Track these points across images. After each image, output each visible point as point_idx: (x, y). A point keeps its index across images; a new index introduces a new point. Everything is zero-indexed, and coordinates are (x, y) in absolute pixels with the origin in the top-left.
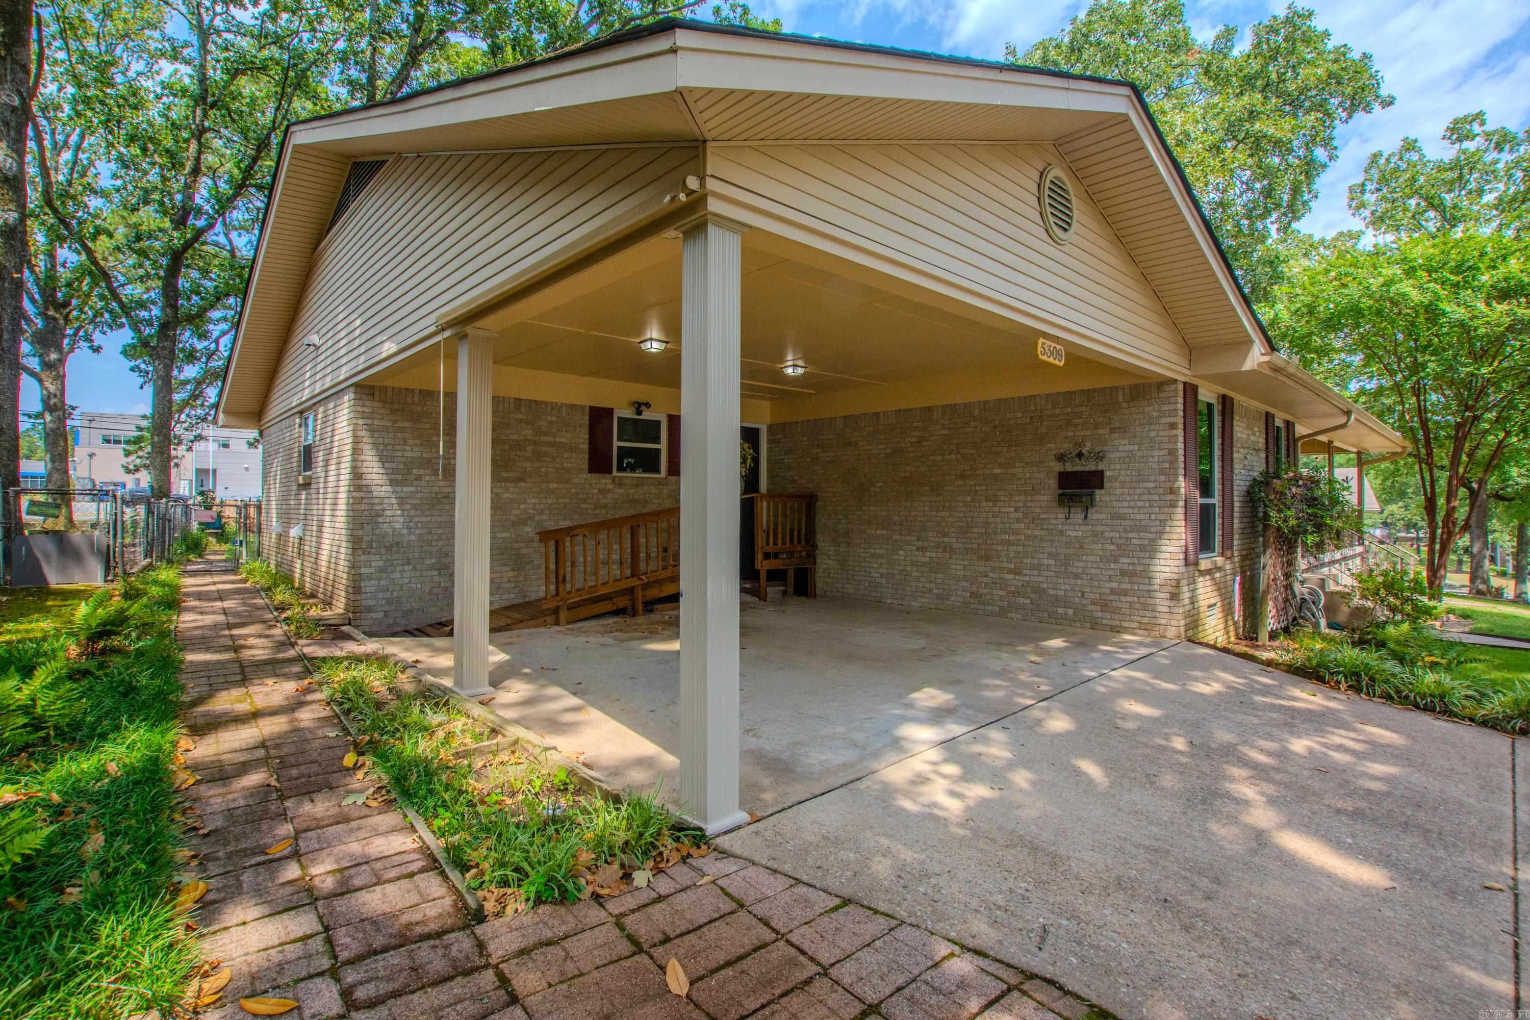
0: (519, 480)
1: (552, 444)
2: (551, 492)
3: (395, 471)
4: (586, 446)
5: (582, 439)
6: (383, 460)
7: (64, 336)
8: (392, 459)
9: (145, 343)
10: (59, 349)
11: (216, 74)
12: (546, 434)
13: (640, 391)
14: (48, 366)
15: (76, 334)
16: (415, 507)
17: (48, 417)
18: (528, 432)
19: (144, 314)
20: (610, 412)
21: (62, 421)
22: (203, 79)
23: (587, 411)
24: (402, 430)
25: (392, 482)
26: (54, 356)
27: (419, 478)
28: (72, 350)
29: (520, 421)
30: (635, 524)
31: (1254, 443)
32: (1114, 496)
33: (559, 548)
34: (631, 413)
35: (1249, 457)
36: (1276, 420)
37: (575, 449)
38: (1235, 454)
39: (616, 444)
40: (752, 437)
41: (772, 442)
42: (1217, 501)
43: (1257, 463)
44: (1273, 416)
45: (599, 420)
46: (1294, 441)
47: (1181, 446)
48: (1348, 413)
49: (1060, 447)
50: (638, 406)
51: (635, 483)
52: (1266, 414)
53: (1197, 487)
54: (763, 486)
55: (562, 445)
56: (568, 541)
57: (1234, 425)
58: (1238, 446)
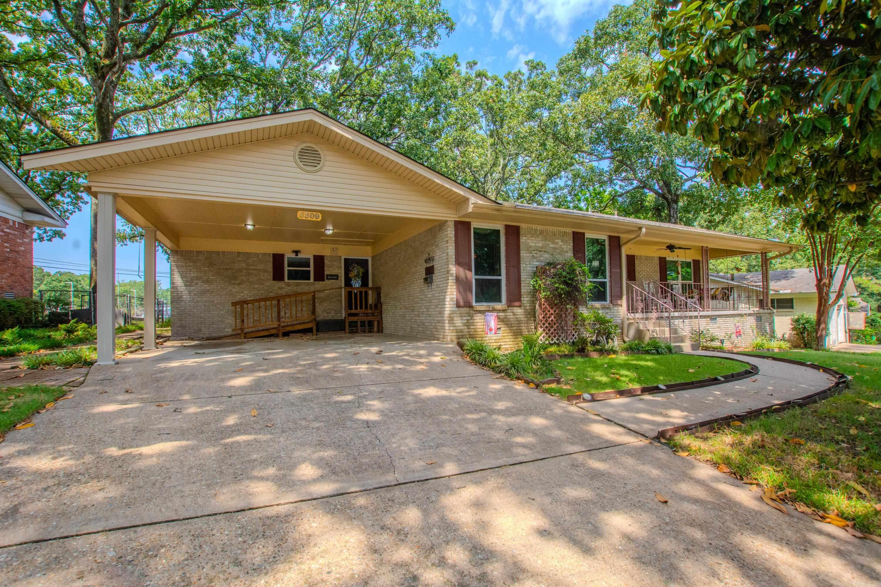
0: (240, 284)
1: (255, 269)
2: (254, 288)
3: (187, 281)
4: (271, 270)
5: (270, 266)
6: (182, 277)
8: (186, 277)
12: (251, 265)
13: (296, 246)
16: (195, 294)
18: (244, 265)
20: (282, 256)
23: (272, 256)
24: (189, 266)
25: (186, 286)
27: (197, 284)
29: (240, 261)
30: (278, 299)
31: (555, 249)
32: (437, 277)
33: (242, 309)
34: (293, 256)
35: (547, 256)
36: (589, 235)
37: (265, 271)
38: (523, 254)
39: (286, 268)
40: (363, 263)
41: (373, 265)
42: (503, 278)
43: (560, 259)
44: (583, 234)
45: (278, 259)
46: (619, 247)
47: (451, 250)
48: (640, 228)
49: (426, 256)
50: (297, 252)
51: (297, 285)
52: (574, 233)
53: (470, 270)
54: (370, 285)
55: (260, 270)
56: (245, 306)
57: (523, 239)
58: (529, 250)
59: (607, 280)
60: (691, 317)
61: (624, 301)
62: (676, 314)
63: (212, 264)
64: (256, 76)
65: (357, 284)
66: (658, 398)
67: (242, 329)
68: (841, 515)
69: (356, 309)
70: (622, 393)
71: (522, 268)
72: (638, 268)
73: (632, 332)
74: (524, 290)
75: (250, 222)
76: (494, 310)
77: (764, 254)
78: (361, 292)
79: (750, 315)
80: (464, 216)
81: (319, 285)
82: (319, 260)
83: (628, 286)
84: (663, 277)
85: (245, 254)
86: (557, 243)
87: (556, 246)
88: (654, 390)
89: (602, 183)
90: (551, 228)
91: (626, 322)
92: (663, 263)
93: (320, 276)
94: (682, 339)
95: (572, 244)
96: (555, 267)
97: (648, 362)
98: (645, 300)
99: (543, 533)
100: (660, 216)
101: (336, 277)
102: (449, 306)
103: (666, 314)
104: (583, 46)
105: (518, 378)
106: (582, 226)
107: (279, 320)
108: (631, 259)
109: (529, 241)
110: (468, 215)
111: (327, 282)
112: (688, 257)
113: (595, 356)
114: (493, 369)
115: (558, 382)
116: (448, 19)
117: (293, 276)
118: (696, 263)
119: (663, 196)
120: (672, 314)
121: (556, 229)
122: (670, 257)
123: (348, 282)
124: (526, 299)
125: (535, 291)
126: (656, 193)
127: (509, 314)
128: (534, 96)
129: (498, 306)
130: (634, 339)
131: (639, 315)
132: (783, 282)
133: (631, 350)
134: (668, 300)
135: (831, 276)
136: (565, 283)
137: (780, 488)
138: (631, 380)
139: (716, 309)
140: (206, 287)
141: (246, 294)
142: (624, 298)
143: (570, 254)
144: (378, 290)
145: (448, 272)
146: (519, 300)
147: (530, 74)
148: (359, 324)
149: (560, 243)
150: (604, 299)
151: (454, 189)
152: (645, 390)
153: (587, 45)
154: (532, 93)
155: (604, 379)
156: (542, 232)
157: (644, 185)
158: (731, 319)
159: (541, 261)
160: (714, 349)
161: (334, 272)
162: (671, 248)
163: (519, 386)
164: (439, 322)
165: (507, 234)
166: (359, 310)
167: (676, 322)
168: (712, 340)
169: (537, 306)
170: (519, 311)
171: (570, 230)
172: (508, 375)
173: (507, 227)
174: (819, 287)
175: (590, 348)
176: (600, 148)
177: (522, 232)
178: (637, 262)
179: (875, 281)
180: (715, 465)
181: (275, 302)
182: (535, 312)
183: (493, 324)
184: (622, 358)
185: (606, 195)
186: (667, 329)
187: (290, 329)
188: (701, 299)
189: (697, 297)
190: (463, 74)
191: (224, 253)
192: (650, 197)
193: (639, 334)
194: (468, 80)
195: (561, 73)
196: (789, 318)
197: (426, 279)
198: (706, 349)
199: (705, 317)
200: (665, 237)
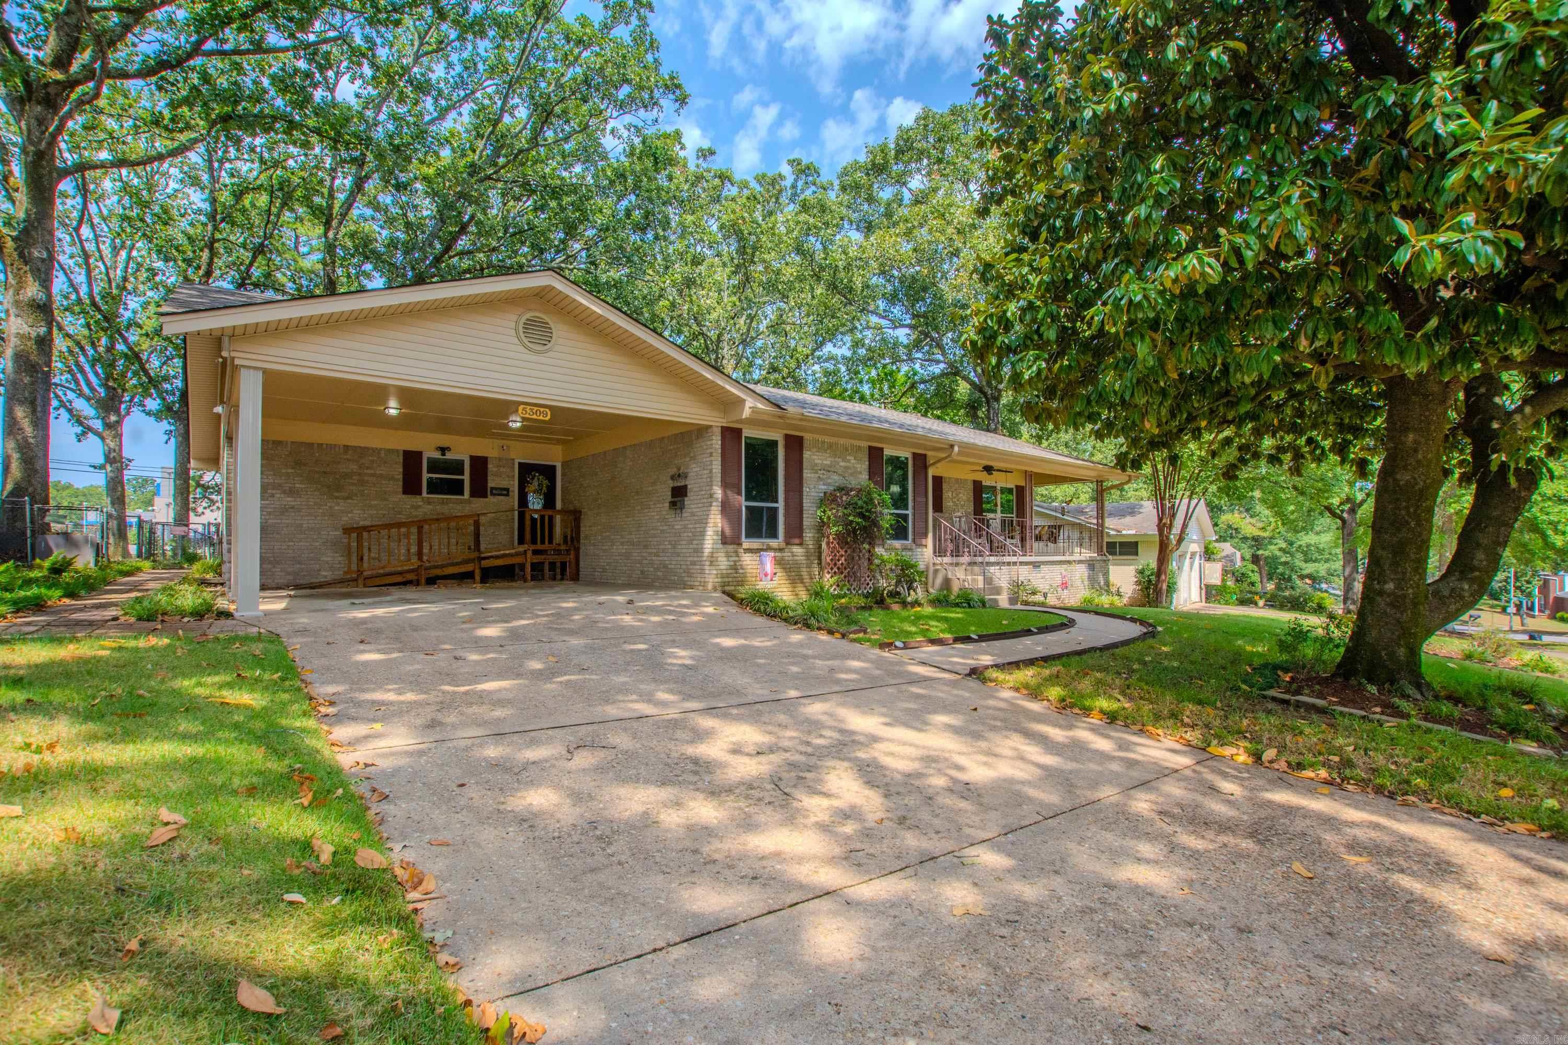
0: (351, 498)
1: (372, 475)
2: (372, 506)
4: (401, 477)
5: (398, 471)
7: (121, 402)
9: (169, 409)
10: (119, 414)
11: (225, 197)
12: (368, 468)
13: (444, 440)
14: (108, 426)
15: (131, 400)
17: (109, 468)
18: (354, 467)
19: (167, 386)
20: (419, 454)
21: (120, 471)
22: (213, 201)
23: (401, 453)
26: (113, 418)
27: (273, 496)
28: (128, 413)
29: (348, 460)
30: (420, 525)
31: (847, 468)
32: (690, 501)
33: (359, 539)
34: (437, 455)
35: (836, 477)
36: (888, 452)
37: (392, 478)
38: (807, 474)
39: (426, 476)
40: (548, 472)
41: (563, 475)
42: (781, 505)
43: (853, 482)
44: (882, 450)
45: (411, 459)
46: (925, 467)
47: (717, 467)
48: (952, 446)
49: (673, 471)
50: (443, 450)
51: (443, 502)
52: (870, 448)
53: (739, 494)
54: (559, 506)
55: (381, 476)
56: (365, 534)
57: (807, 455)
58: (814, 469)
59: (909, 512)
60: (1009, 564)
61: (930, 541)
62: (992, 559)
63: (298, 464)
64: (333, 127)
65: (535, 503)
66: (970, 647)
67: (360, 572)
68: (1102, 711)
69: (543, 542)
70: (933, 642)
71: (805, 493)
72: (947, 494)
73: (939, 581)
74: (807, 522)
75: (393, 403)
76: (769, 549)
77: (1099, 482)
78: (542, 517)
79: (1080, 562)
80: (738, 421)
81: (478, 504)
82: (480, 464)
83: (935, 520)
84: (979, 510)
85: (355, 448)
86: (849, 461)
87: (848, 465)
88: (967, 639)
89: (896, 360)
90: (842, 441)
91: (931, 569)
92: (978, 488)
93: (480, 490)
94: (998, 591)
95: (867, 463)
96: (847, 494)
97: (956, 614)
98: (955, 540)
99: (886, 724)
100: (975, 416)
101: (505, 492)
102: (710, 541)
103: (980, 559)
104: (879, 160)
105: (819, 629)
106: (880, 440)
107: (420, 557)
108: (938, 481)
109: (814, 457)
110: (741, 421)
111: (491, 499)
112: (1011, 482)
113: (896, 607)
114: (785, 620)
115: (865, 632)
116: (678, 86)
117: (434, 487)
118: (1020, 490)
119: (981, 390)
120: (987, 559)
121: (848, 443)
122: (988, 481)
123: (523, 501)
124: (809, 535)
125: (822, 526)
126: (972, 383)
127: (787, 554)
128: (806, 223)
129: (774, 543)
130: (941, 589)
131: (947, 560)
132: (1128, 520)
133: (937, 602)
134: (983, 540)
135: (1173, 516)
136: (861, 515)
137: (1064, 700)
138: (942, 631)
139: (1043, 554)
140: (289, 501)
141: (358, 515)
142: (930, 535)
143: (865, 476)
144: (575, 516)
145: (711, 496)
146: (801, 536)
147: (796, 180)
148: (546, 567)
149: (853, 462)
150: (905, 538)
151: (728, 387)
152: (957, 640)
153: (884, 158)
154: (803, 217)
155: (913, 629)
156: (830, 446)
157: (954, 372)
158: (1057, 567)
159: (830, 485)
160: (1035, 604)
161: (504, 484)
162: (988, 469)
163: (823, 637)
164: (693, 563)
165: (787, 447)
166: (546, 546)
167: (992, 569)
168: (1034, 593)
169: (824, 545)
170: (798, 550)
171: (865, 444)
172: (808, 626)
173: (788, 437)
174: (1161, 527)
175: (889, 601)
176: (897, 311)
177: (806, 444)
178: (945, 486)
179: (1249, 520)
180: (1017, 690)
181: (414, 530)
182: (820, 553)
183: (769, 567)
184: (928, 610)
185: (901, 377)
186: (981, 578)
187: (438, 572)
188: (1023, 540)
189: (1018, 537)
190: (692, 167)
191: (320, 445)
192: (963, 389)
193: (947, 583)
194: (699, 178)
195: (844, 189)
196: (1132, 568)
197: (673, 504)
198: (1026, 603)
199: (1027, 563)
200: (981, 457)
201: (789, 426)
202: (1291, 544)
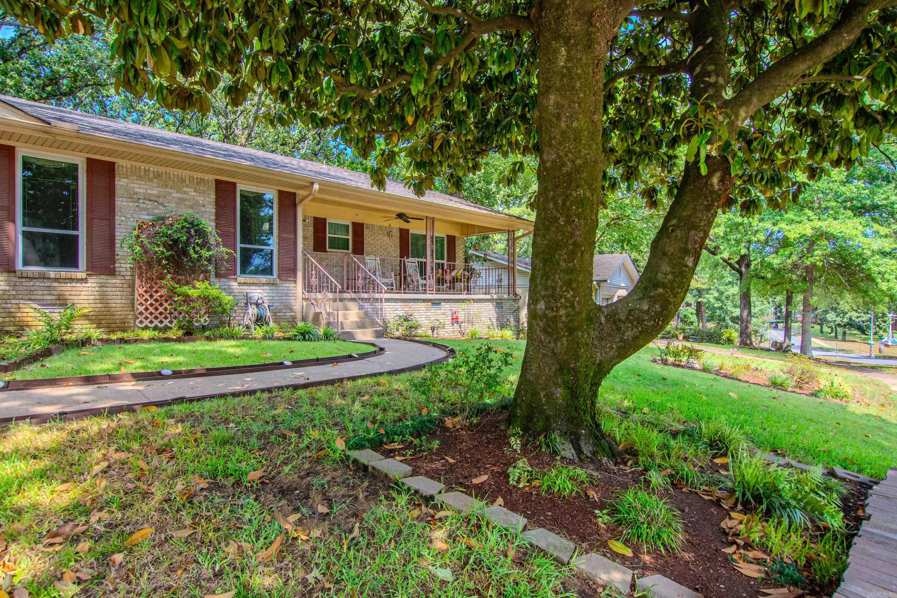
31: (182, 199)
35: (165, 208)
36: (242, 186)
38: (120, 202)
42: (82, 233)
43: (186, 214)
44: (234, 185)
46: (295, 206)
48: (312, 184)
52: (217, 181)
57: (120, 182)
58: (133, 197)
59: (273, 248)
60: (403, 300)
61: (299, 277)
71: (117, 222)
72: (368, 239)
73: (311, 315)
74: (120, 253)
76: (65, 277)
77: (511, 232)
79: (487, 300)
83: (305, 258)
86: (186, 193)
87: (185, 196)
90: (176, 171)
91: (302, 304)
92: (405, 235)
95: (213, 196)
106: (234, 174)
108: (358, 228)
109: (133, 185)
112: (441, 232)
118: (452, 240)
121: (186, 173)
124: (123, 266)
129: (71, 273)
142: (300, 271)
143: (210, 210)
146: (112, 266)
149: (193, 194)
156: (158, 176)
158: (460, 305)
159: (153, 215)
165: (90, 171)
169: (136, 276)
171: (212, 177)
173: (90, 162)
177: (119, 170)
178: (366, 232)
182: (134, 285)
199: (424, 301)
200: (396, 205)
201: (92, 149)
202: (722, 293)
